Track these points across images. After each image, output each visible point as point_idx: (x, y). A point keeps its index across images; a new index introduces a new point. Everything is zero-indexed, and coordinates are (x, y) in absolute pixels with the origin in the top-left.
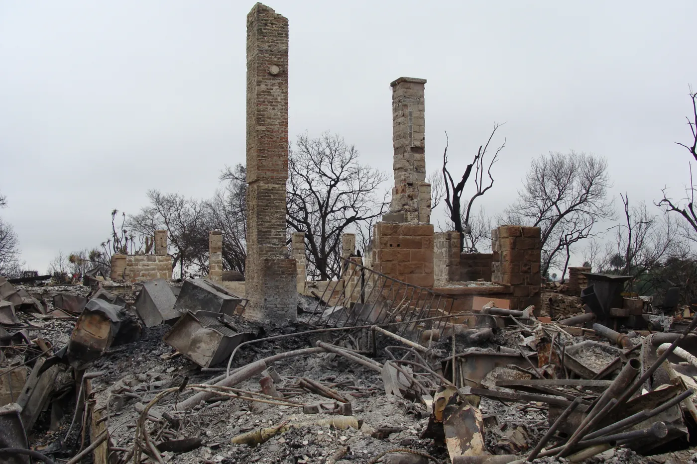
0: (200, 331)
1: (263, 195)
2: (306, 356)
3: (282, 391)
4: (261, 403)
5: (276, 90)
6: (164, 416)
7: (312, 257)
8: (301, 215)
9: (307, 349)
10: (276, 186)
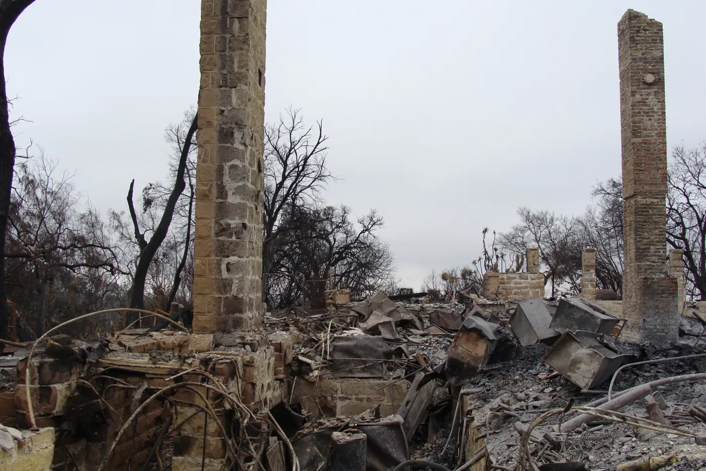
0: (580, 351)
1: (641, 211)
2: (693, 382)
3: (670, 418)
4: (647, 430)
5: (652, 100)
6: (546, 437)
7: (691, 275)
8: (678, 231)
9: (693, 375)
10: (655, 201)
